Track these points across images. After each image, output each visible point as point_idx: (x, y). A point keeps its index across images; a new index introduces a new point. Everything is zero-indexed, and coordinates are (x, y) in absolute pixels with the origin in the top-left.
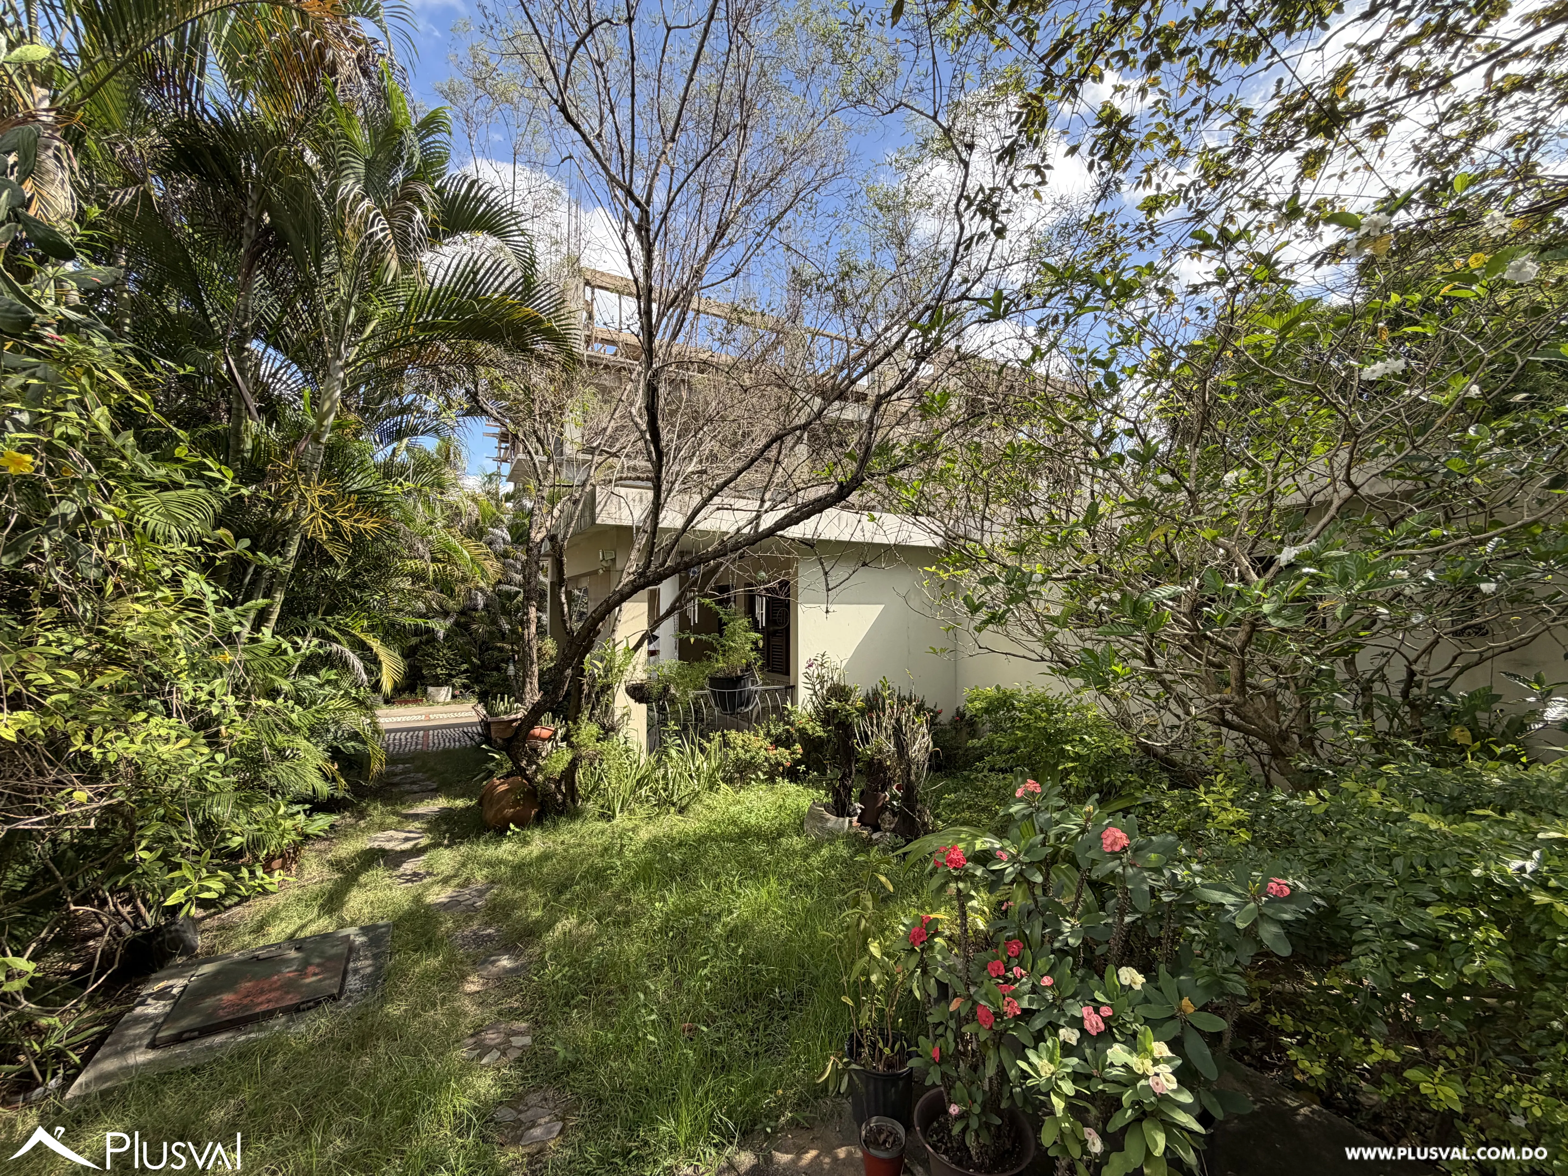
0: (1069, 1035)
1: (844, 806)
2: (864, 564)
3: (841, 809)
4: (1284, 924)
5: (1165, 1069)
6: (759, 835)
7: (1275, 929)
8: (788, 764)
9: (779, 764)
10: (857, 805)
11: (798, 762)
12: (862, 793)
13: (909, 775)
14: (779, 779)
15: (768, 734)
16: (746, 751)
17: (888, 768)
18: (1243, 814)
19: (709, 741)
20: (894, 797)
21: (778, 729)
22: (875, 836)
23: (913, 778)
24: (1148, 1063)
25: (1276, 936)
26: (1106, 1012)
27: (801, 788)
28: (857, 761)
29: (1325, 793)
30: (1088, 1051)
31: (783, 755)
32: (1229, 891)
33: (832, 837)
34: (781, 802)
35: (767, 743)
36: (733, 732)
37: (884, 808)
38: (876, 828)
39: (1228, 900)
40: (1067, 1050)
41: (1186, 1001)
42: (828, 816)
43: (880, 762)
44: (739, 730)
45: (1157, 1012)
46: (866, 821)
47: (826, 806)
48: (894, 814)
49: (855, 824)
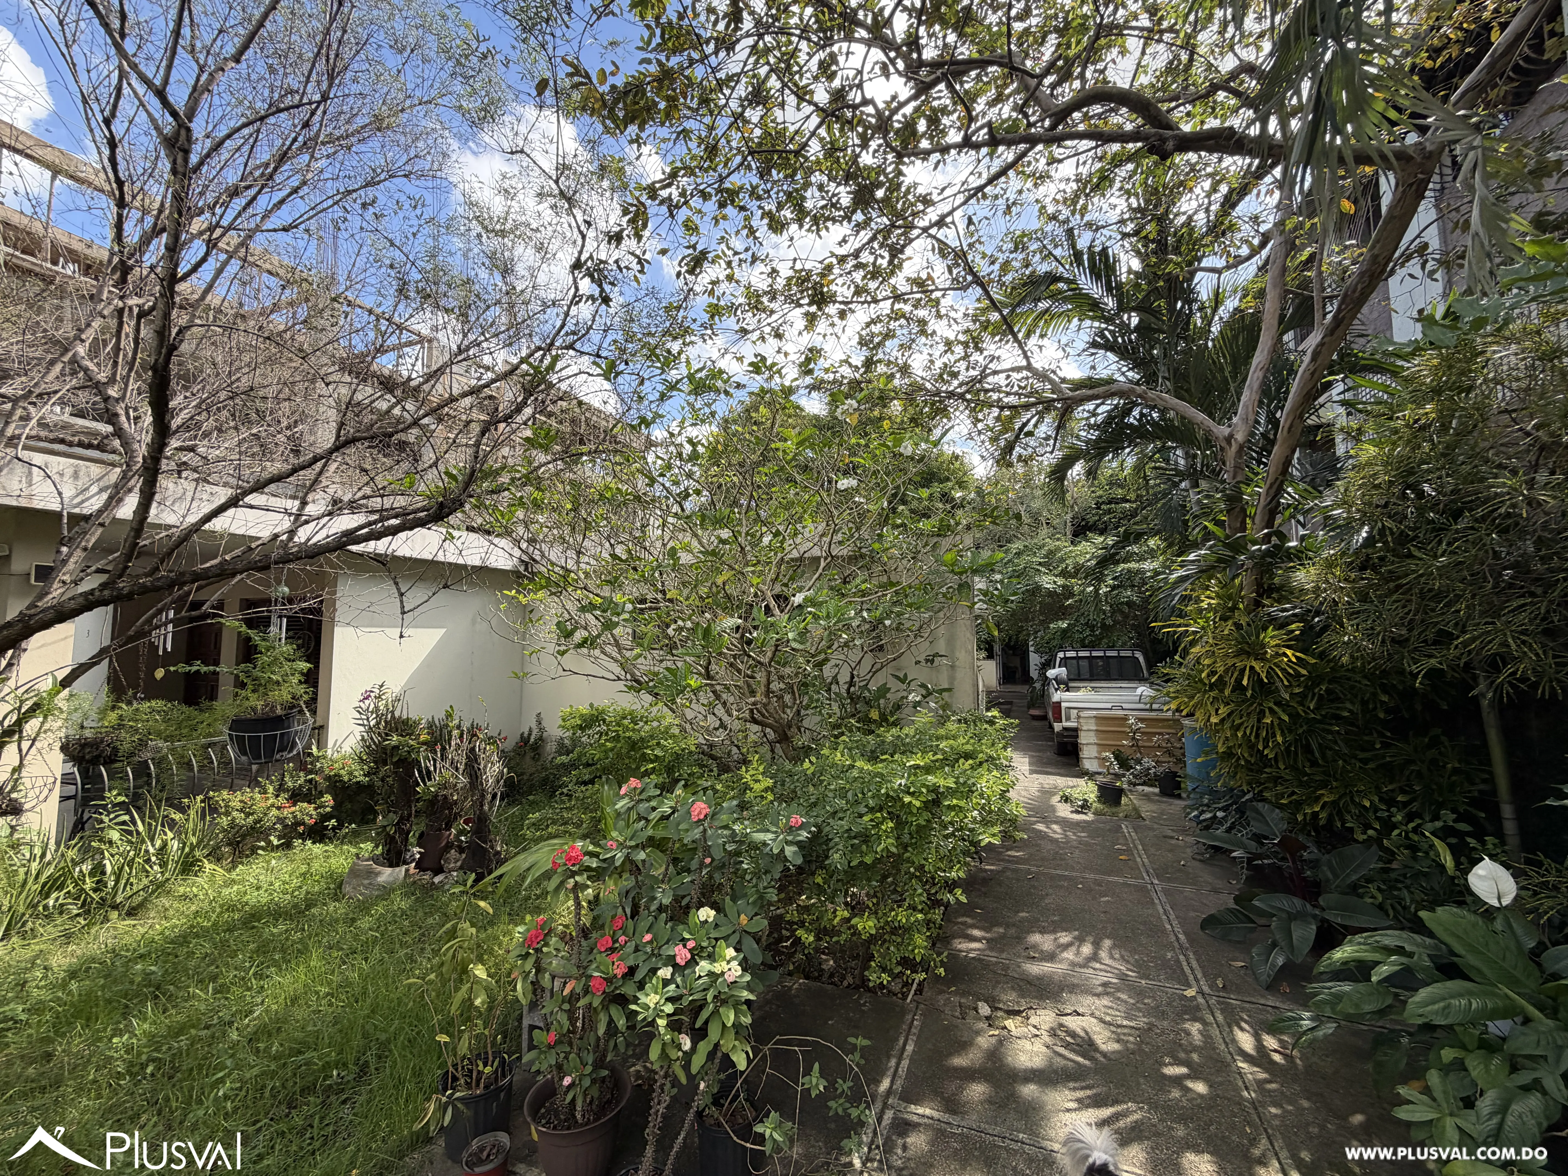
0: (665, 972)
1: (399, 854)
2: (446, 586)
3: (394, 858)
4: (799, 844)
5: (734, 964)
6: (277, 913)
7: (794, 848)
8: (312, 822)
9: (298, 823)
10: (416, 850)
11: (327, 817)
12: (422, 835)
13: (482, 806)
14: (297, 842)
15: (281, 789)
16: (248, 815)
17: (456, 802)
18: (769, 782)
19: (182, 810)
20: (462, 832)
21: (296, 780)
22: (437, 880)
23: (486, 808)
24: (724, 963)
25: (795, 853)
26: (691, 944)
27: (331, 847)
28: (418, 800)
29: (813, 759)
30: (679, 980)
31: (307, 811)
32: (768, 831)
33: (386, 892)
34: (304, 868)
35: (282, 800)
36: (225, 794)
37: (449, 846)
38: (438, 871)
39: (768, 837)
40: (666, 983)
41: (743, 916)
42: (380, 868)
43: (445, 797)
44: (232, 788)
45: (724, 931)
46: (425, 865)
47: (375, 859)
48: (461, 850)
49: (412, 871)
